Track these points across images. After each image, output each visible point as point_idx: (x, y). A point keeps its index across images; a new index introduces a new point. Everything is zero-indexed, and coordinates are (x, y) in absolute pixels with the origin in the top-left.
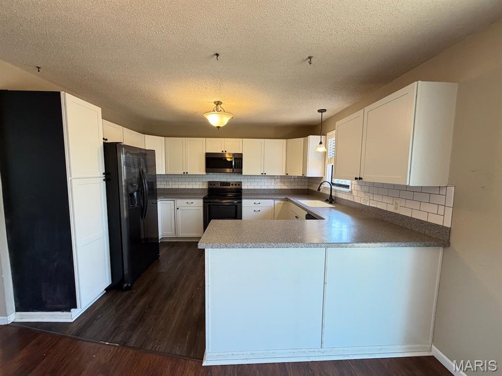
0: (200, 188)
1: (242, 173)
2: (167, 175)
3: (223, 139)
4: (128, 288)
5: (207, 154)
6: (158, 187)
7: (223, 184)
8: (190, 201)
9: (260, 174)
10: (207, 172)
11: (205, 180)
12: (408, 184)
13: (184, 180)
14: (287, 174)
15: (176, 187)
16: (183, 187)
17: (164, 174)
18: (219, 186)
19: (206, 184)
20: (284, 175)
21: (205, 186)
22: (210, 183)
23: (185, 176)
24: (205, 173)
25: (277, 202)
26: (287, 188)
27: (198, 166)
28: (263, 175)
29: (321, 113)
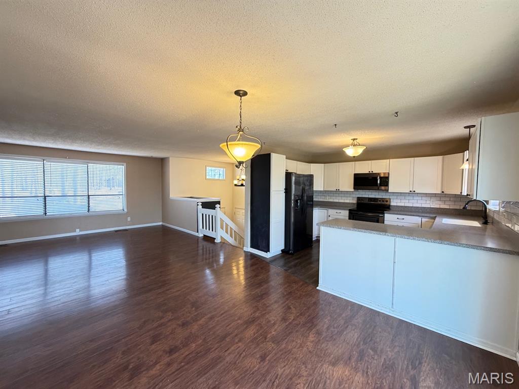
0: (351, 202)
1: (388, 190)
2: (326, 191)
3: (370, 161)
4: (291, 254)
5: (355, 175)
6: (314, 199)
7: (370, 199)
8: (339, 211)
9: (408, 192)
10: (354, 189)
11: (354, 196)
12: (475, 198)
13: (337, 195)
14: (443, 192)
15: (331, 200)
16: (337, 201)
17: (322, 190)
18: (367, 202)
19: (356, 199)
20: (439, 193)
21: (355, 201)
22: (359, 198)
23: (338, 192)
24: (353, 190)
25: (424, 220)
26: (448, 208)
27: (347, 184)
28: (412, 193)
29: (469, 129)
